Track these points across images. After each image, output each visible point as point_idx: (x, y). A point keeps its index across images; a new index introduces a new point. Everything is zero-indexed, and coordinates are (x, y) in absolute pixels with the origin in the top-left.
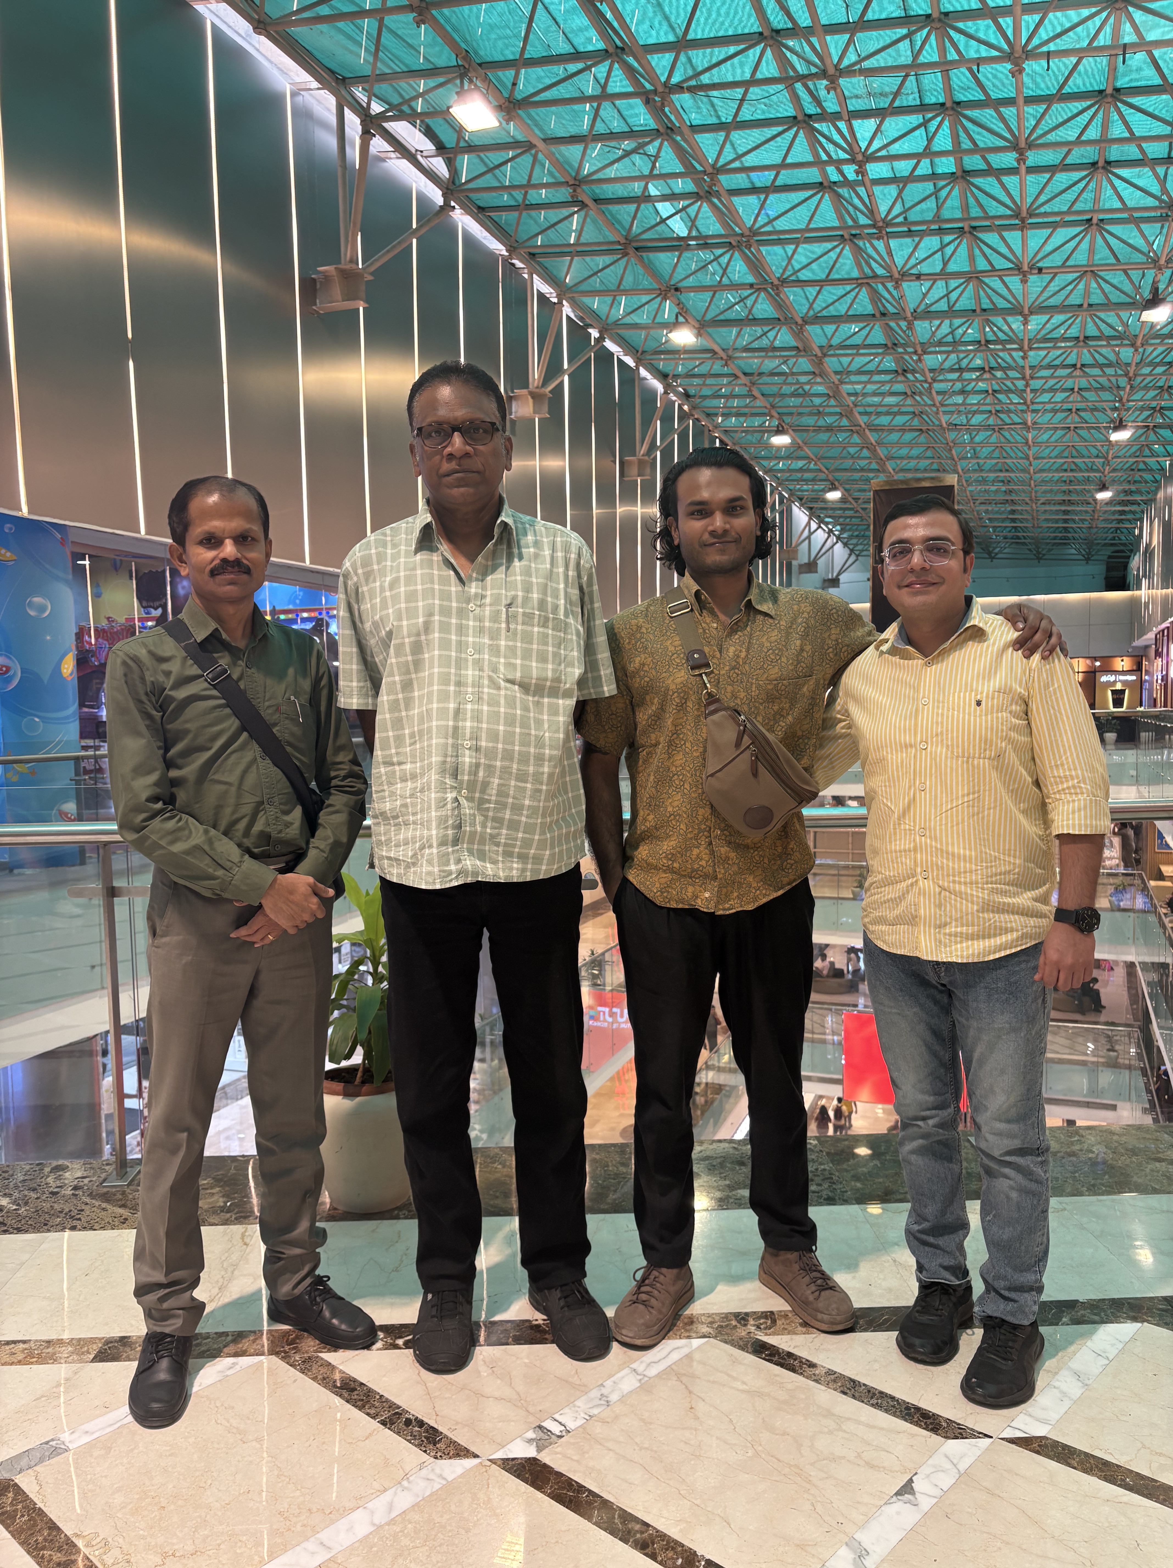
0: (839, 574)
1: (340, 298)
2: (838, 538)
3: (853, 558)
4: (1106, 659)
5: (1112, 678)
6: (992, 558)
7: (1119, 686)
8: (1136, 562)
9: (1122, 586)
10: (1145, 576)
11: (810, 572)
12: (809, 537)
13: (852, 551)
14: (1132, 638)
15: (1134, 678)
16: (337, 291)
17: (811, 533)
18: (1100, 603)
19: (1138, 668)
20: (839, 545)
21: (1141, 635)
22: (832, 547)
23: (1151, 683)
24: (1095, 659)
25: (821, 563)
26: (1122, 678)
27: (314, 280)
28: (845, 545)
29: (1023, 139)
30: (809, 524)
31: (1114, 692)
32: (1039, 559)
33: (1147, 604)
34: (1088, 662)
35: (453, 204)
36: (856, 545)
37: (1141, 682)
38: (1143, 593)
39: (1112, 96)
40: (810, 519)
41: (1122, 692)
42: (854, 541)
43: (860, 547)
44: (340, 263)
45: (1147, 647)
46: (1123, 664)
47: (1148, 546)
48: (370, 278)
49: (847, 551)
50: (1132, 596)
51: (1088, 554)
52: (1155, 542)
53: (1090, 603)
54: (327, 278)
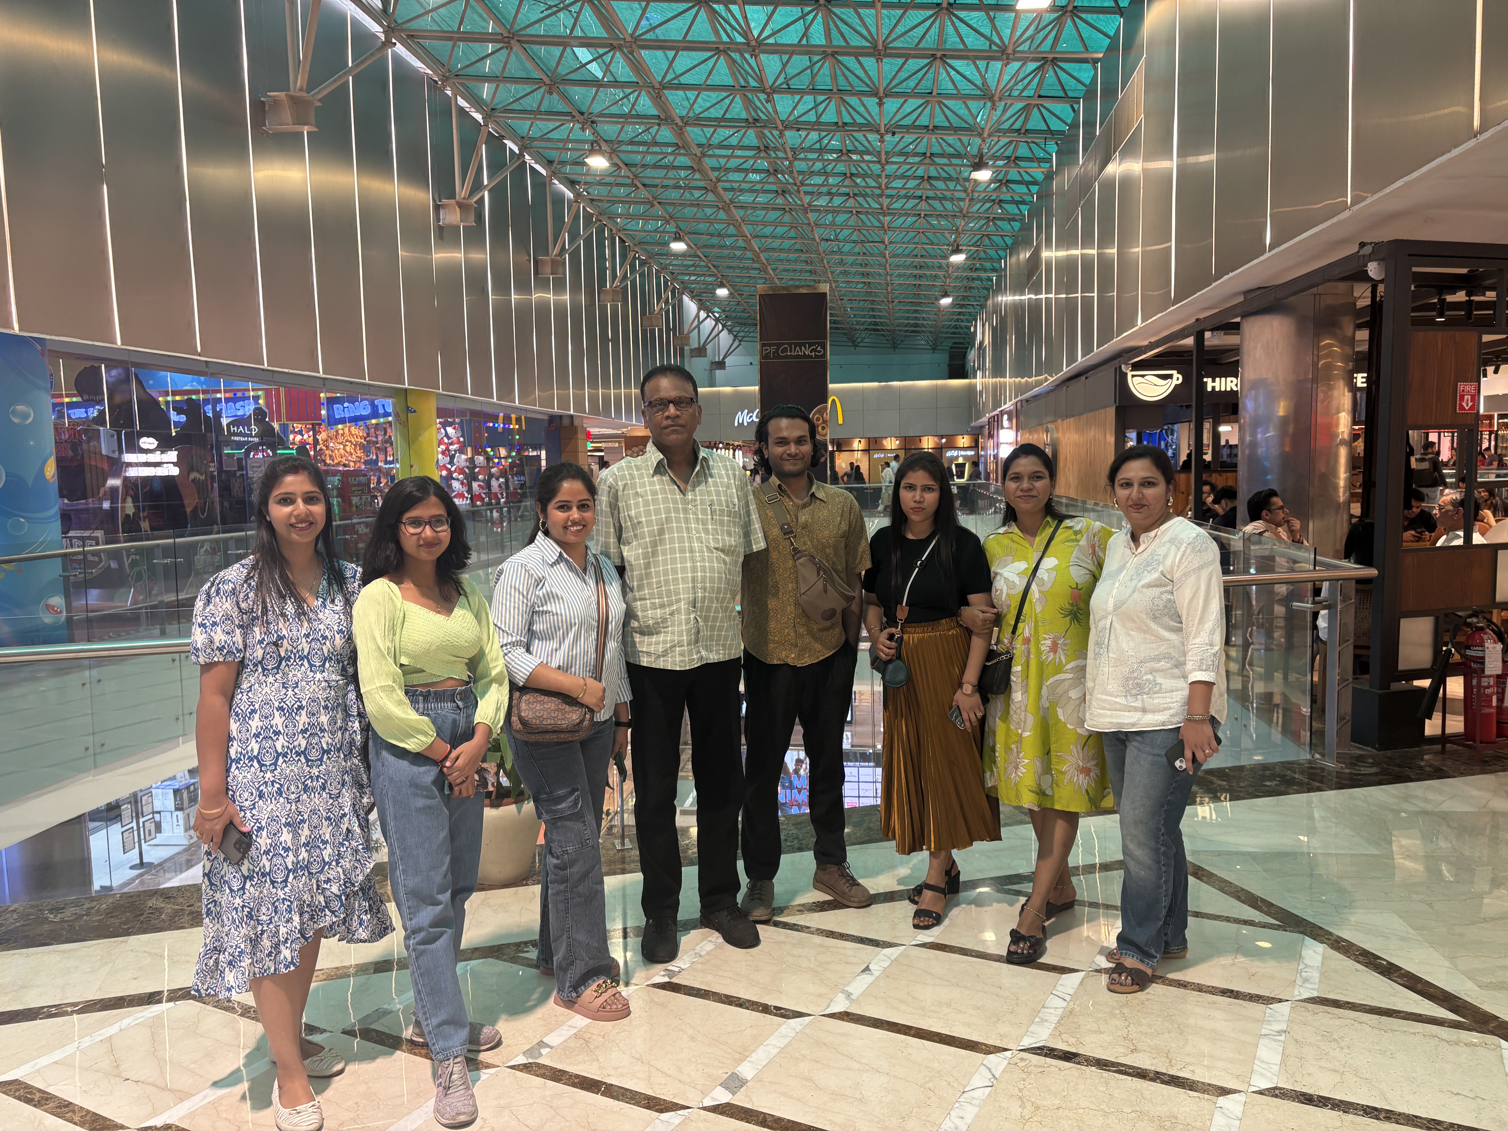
0: (725, 357)
1: (289, 120)
2: (724, 326)
3: (736, 343)
4: (951, 438)
5: (955, 453)
6: (856, 346)
7: (961, 460)
8: (972, 355)
9: (963, 375)
10: (979, 368)
11: (700, 356)
12: (698, 326)
13: (735, 337)
14: (970, 420)
15: (972, 453)
16: (287, 115)
17: (700, 323)
18: (945, 389)
19: (975, 446)
20: (725, 332)
21: (978, 417)
22: (718, 335)
23: (985, 456)
24: (942, 437)
25: (709, 347)
26: (963, 453)
27: (263, 102)
28: (730, 331)
29: (881, 43)
30: (698, 316)
31: (957, 465)
32: (895, 348)
33: (981, 392)
34: (936, 439)
35: (394, 41)
36: (739, 332)
37: (978, 455)
38: (979, 381)
39: (947, 9)
40: (699, 310)
41: (963, 465)
42: (737, 329)
43: (742, 334)
44: (289, 90)
45: (982, 427)
46: (964, 441)
47: (981, 343)
48: (319, 104)
49: (731, 337)
50: (970, 384)
51: (935, 344)
52: (986, 342)
53: (936, 388)
54: (276, 102)
